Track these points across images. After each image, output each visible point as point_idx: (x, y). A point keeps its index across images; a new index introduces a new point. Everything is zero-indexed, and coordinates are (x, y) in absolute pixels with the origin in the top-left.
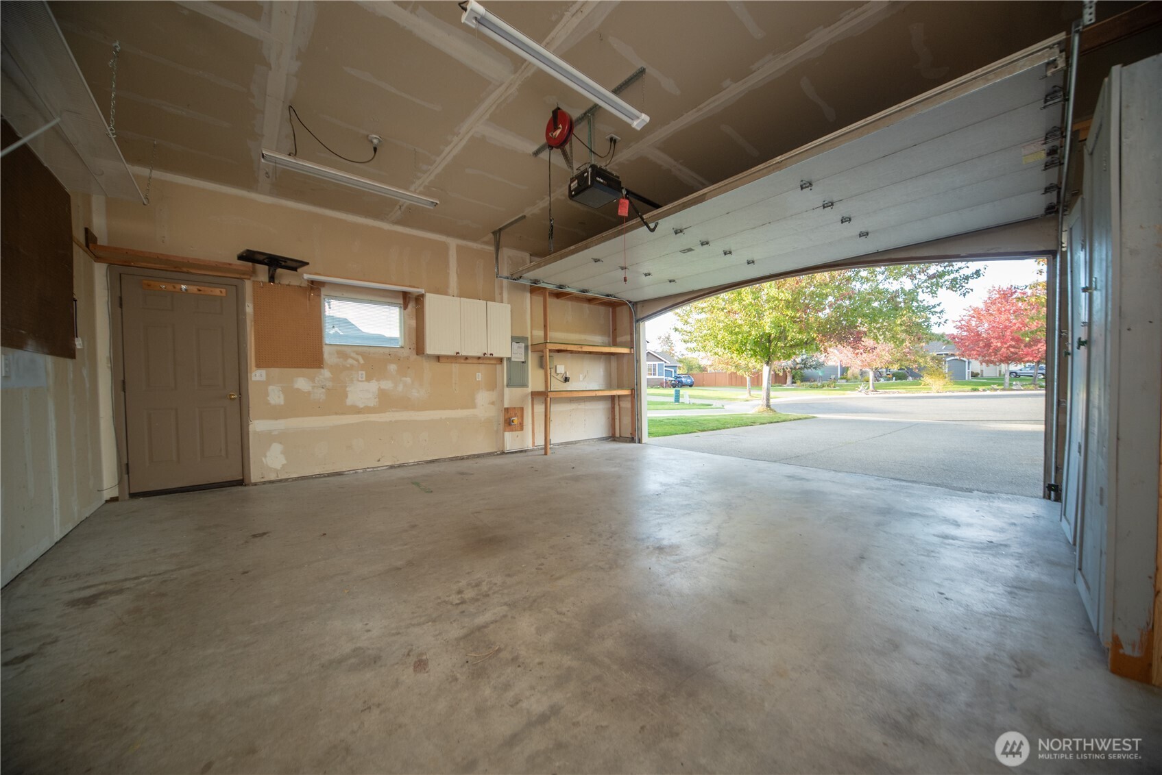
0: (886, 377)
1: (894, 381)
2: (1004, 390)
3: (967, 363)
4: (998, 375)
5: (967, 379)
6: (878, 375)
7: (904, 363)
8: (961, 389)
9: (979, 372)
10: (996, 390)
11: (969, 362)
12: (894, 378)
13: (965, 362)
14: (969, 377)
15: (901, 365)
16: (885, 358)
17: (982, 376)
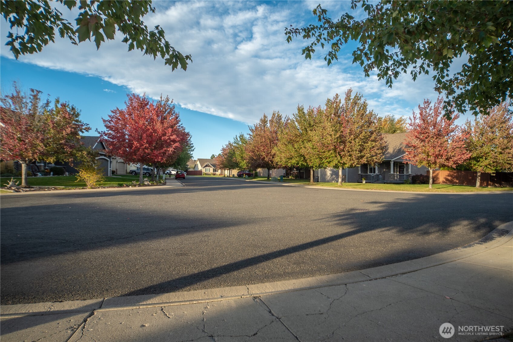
0: (43, 171)
1: (51, 176)
2: (140, 185)
3: (109, 162)
4: (125, 173)
5: (109, 175)
6: (33, 168)
7: (61, 156)
8: (111, 185)
9: (115, 170)
10: (135, 186)
11: (111, 162)
12: (52, 173)
13: (108, 161)
14: (110, 174)
15: (57, 158)
16: (39, 148)
17: (117, 174)
